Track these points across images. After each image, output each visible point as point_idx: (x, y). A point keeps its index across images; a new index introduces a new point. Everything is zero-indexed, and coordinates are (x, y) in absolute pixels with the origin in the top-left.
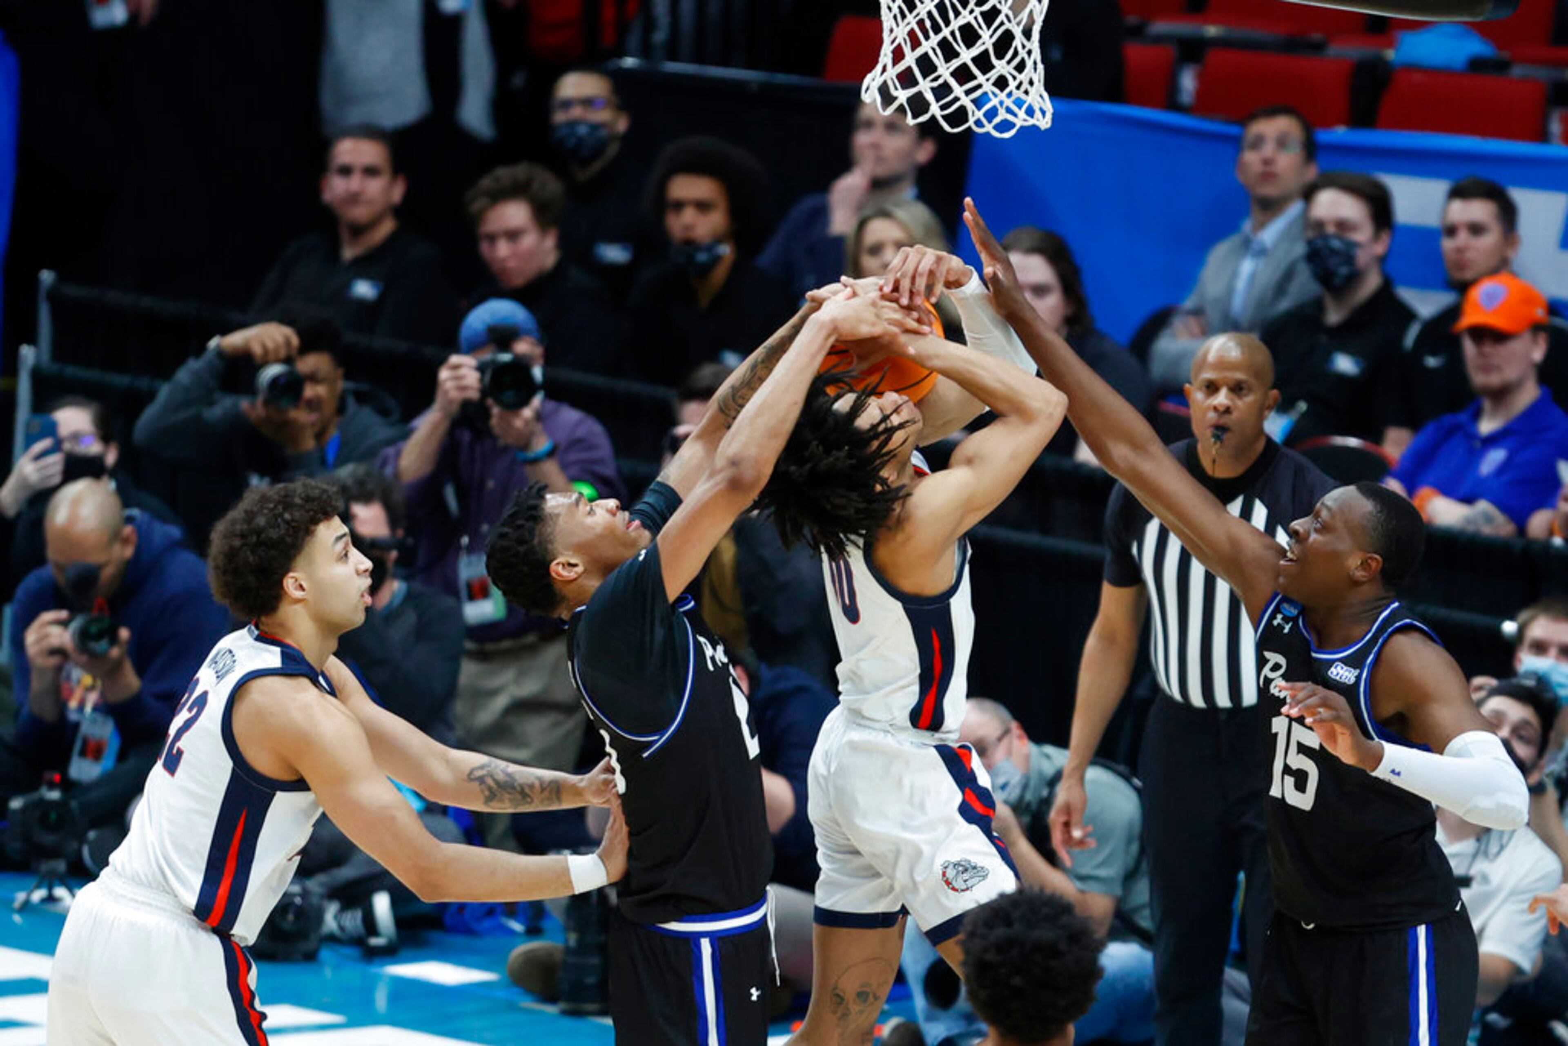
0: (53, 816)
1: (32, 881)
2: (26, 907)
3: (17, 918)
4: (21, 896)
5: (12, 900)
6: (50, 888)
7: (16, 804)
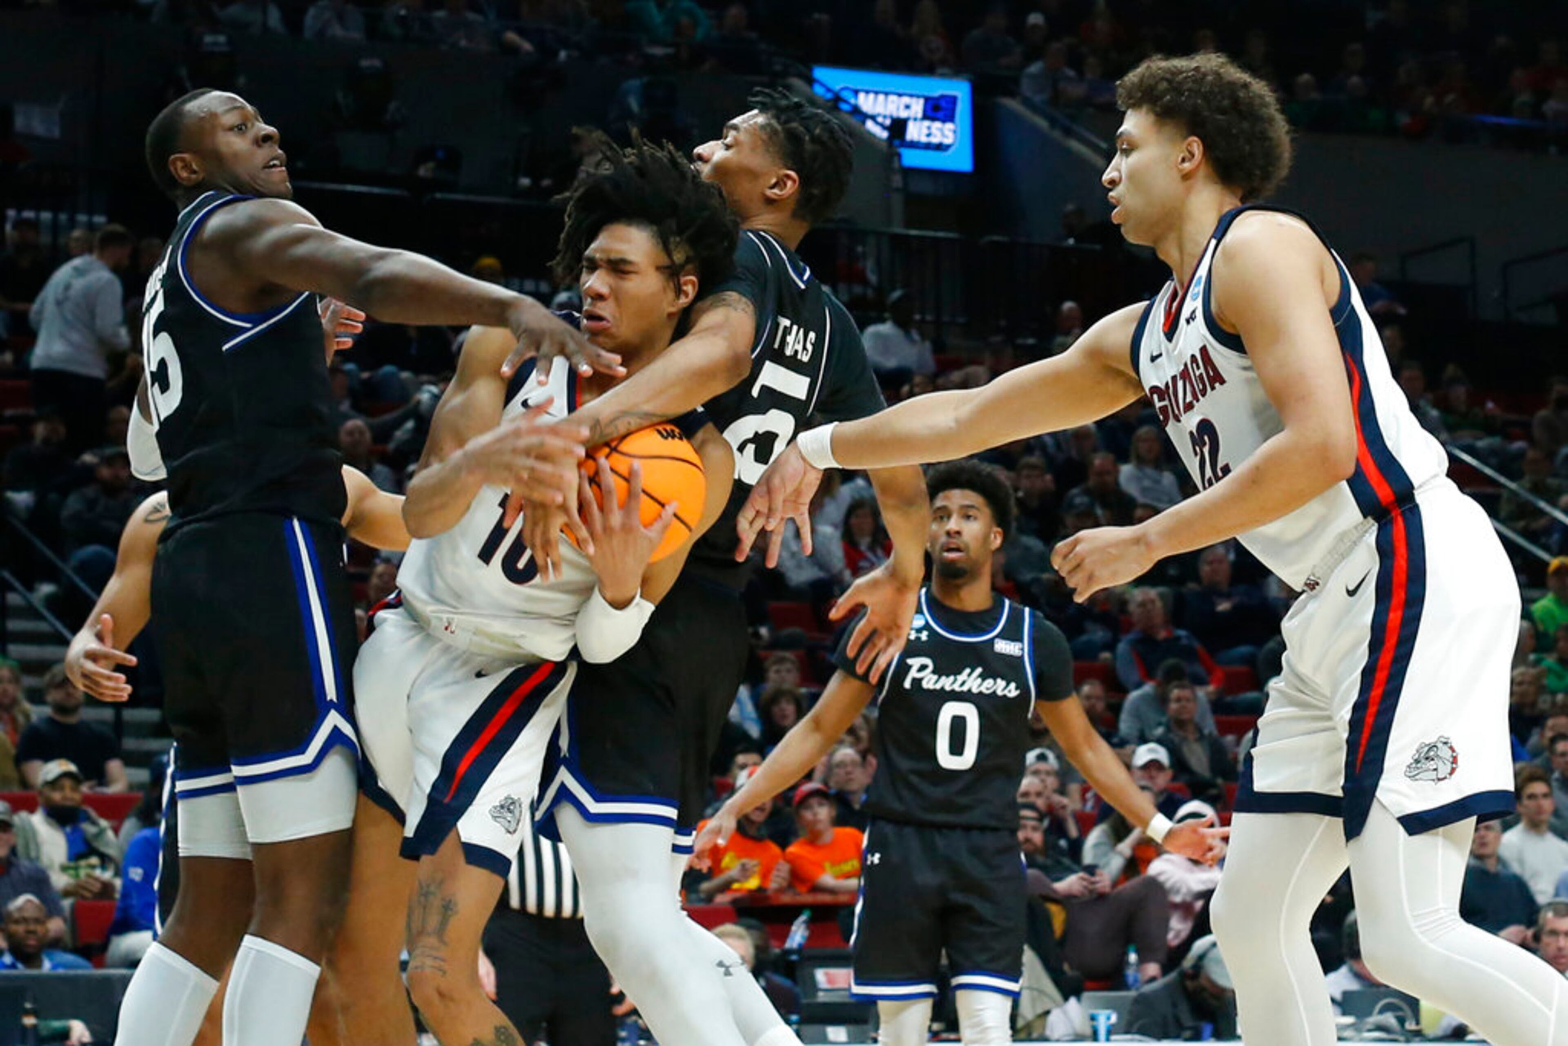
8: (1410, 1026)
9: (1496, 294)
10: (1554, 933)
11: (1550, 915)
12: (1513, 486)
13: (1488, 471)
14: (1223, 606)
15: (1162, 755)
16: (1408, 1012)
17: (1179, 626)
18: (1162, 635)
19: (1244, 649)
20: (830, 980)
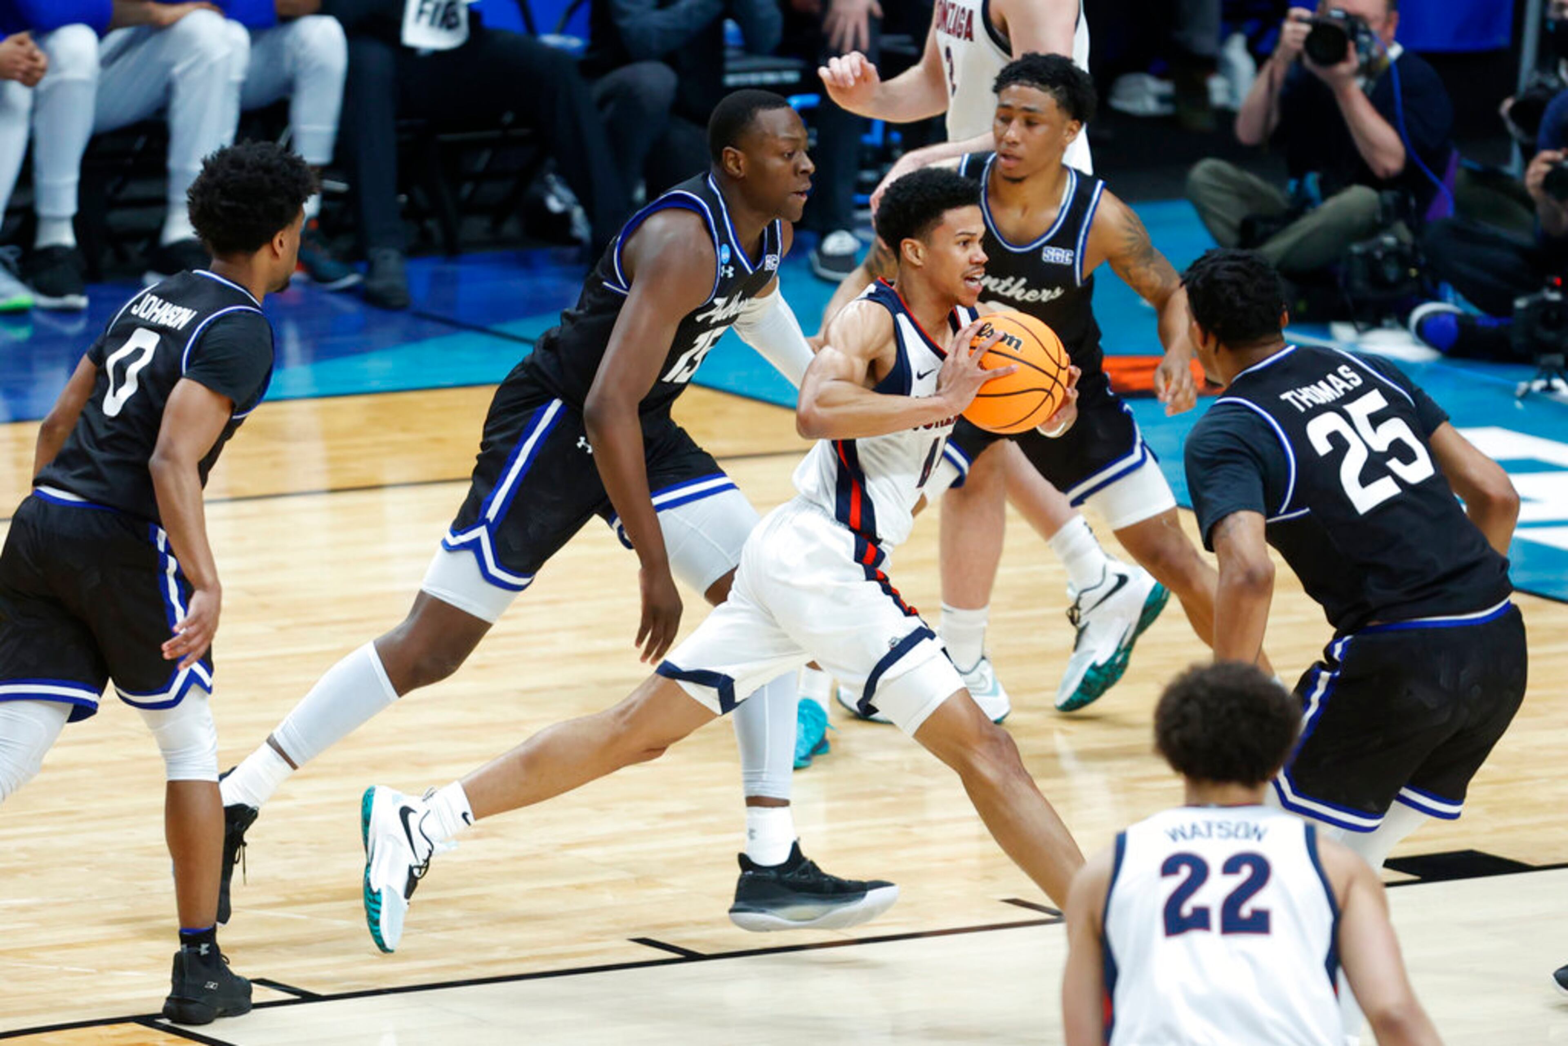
0: (1553, 315)
1: (1532, 372)
2: (1527, 395)
3: (1519, 405)
4: (1523, 386)
5: (1514, 388)
6: (1549, 379)
7: (1520, 303)
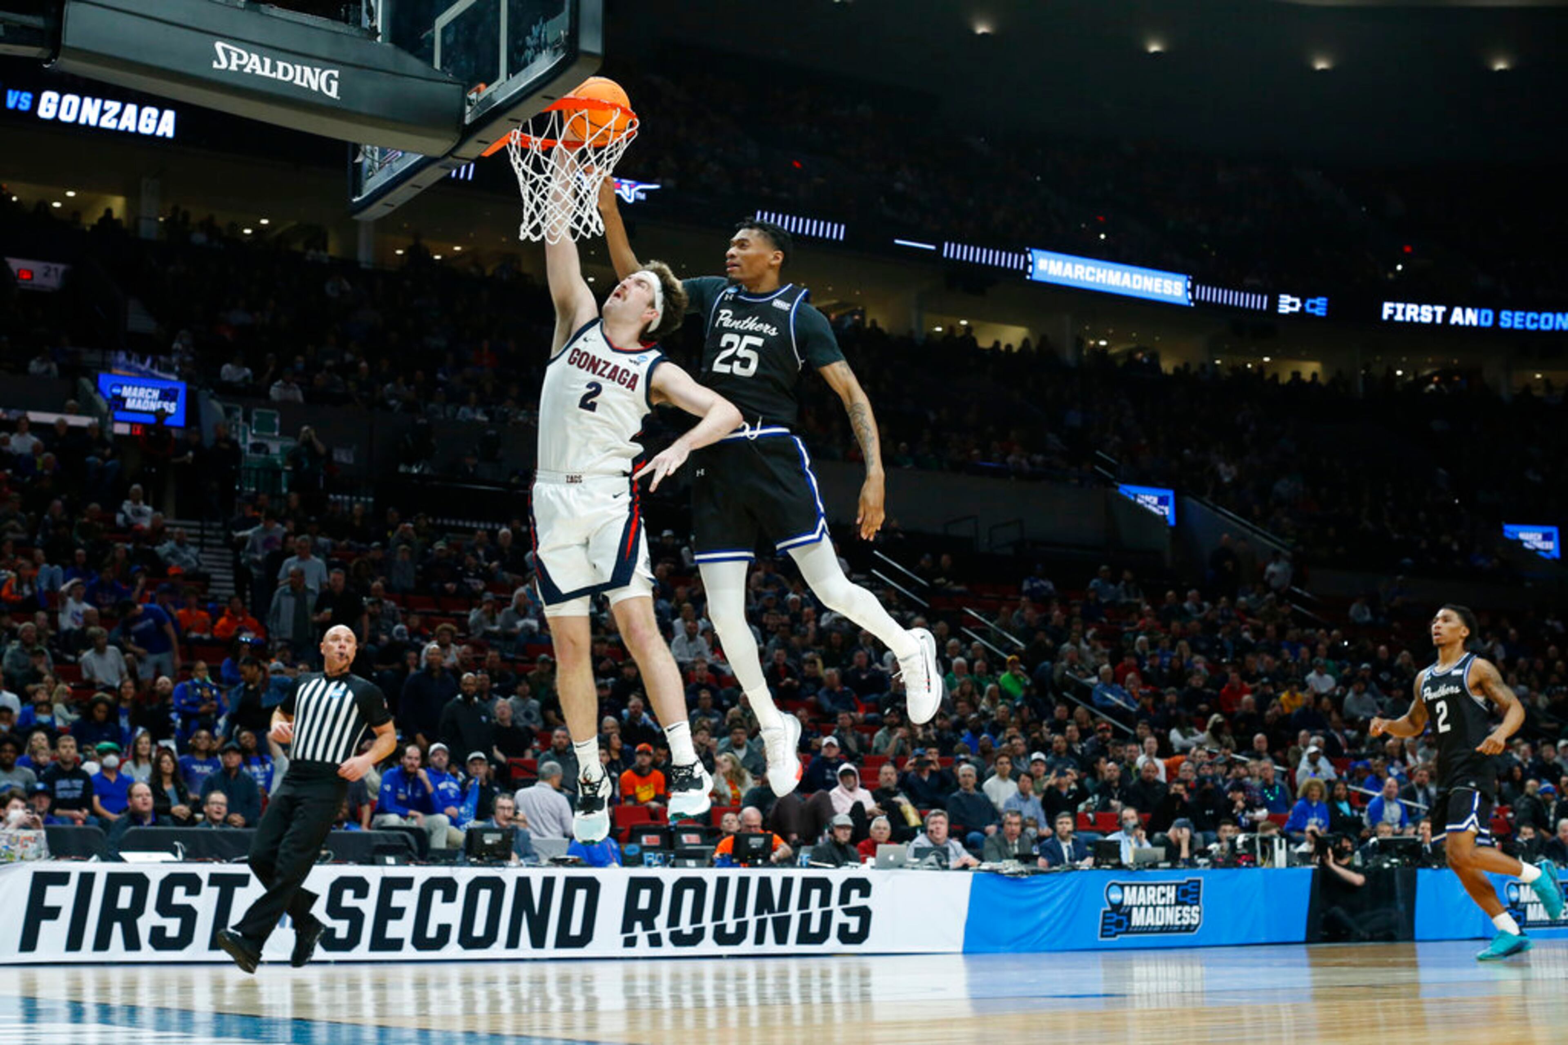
8: (944, 863)
9: (986, 540)
10: (1010, 823)
11: (1008, 815)
12: (992, 625)
13: (982, 619)
14: (864, 677)
15: (834, 741)
16: (943, 857)
17: (845, 685)
18: (838, 689)
19: (874, 696)
20: (688, 839)
